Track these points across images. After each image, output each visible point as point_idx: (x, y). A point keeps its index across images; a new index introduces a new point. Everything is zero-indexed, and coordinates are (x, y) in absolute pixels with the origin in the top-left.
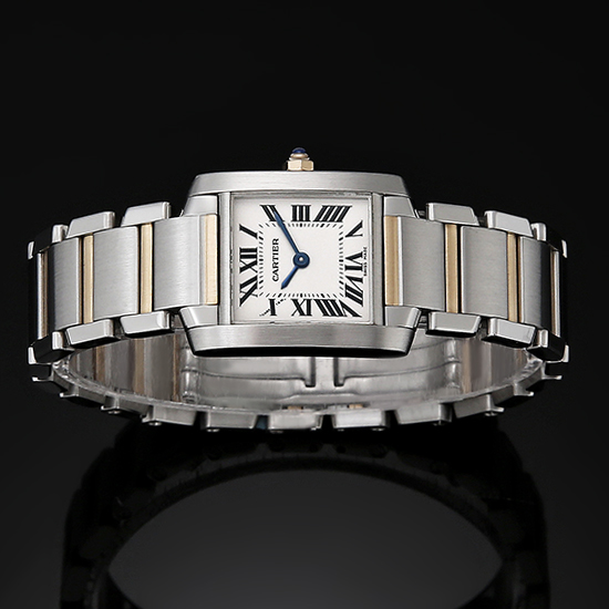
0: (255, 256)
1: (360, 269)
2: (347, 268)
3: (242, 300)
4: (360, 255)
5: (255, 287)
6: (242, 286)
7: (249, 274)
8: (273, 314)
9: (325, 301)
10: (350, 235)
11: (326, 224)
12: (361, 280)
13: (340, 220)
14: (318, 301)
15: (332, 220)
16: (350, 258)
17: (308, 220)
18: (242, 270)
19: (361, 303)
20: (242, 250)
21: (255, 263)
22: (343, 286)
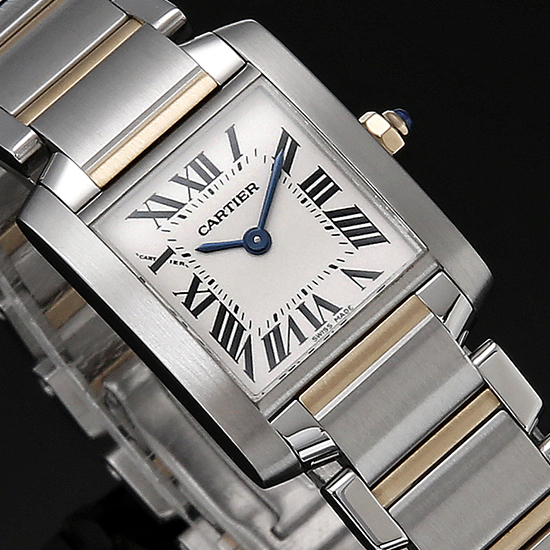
0: (209, 181)
1: (317, 325)
2: (303, 308)
3: (137, 215)
4: (334, 309)
5: (168, 215)
6: (155, 198)
7: (178, 193)
8: (154, 268)
9: (232, 319)
10: (351, 274)
11: (336, 230)
12: (302, 339)
13: (357, 244)
14: (223, 310)
15: (348, 234)
16: (319, 301)
17: (319, 203)
18: (177, 179)
19: (273, 365)
20: (201, 157)
21: (200, 188)
22: (273, 325)
